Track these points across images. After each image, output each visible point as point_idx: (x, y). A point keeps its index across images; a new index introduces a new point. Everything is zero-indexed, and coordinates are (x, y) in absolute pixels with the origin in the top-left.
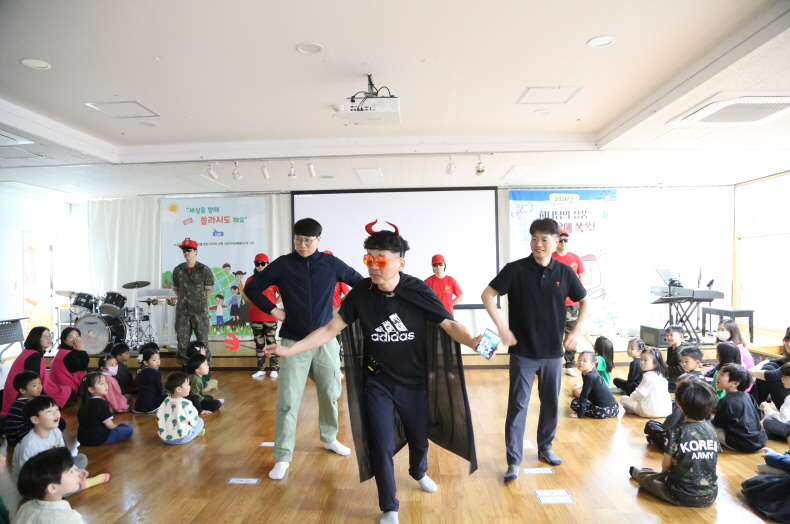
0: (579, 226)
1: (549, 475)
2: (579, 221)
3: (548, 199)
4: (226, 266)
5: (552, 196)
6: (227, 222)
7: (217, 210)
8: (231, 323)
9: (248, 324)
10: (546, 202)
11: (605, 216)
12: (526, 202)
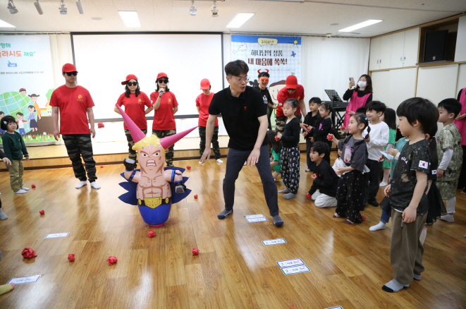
0: (277, 61)
1: (284, 244)
2: (277, 57)
3: (257, 42)
4: (22, 90)
5: (260, 40)
6: (19, 55)
7: (9, 45)
8: (31, 133)
9: (45, 133)
10: (256, 44)
11: (293, 55)
12: (243, 43)
